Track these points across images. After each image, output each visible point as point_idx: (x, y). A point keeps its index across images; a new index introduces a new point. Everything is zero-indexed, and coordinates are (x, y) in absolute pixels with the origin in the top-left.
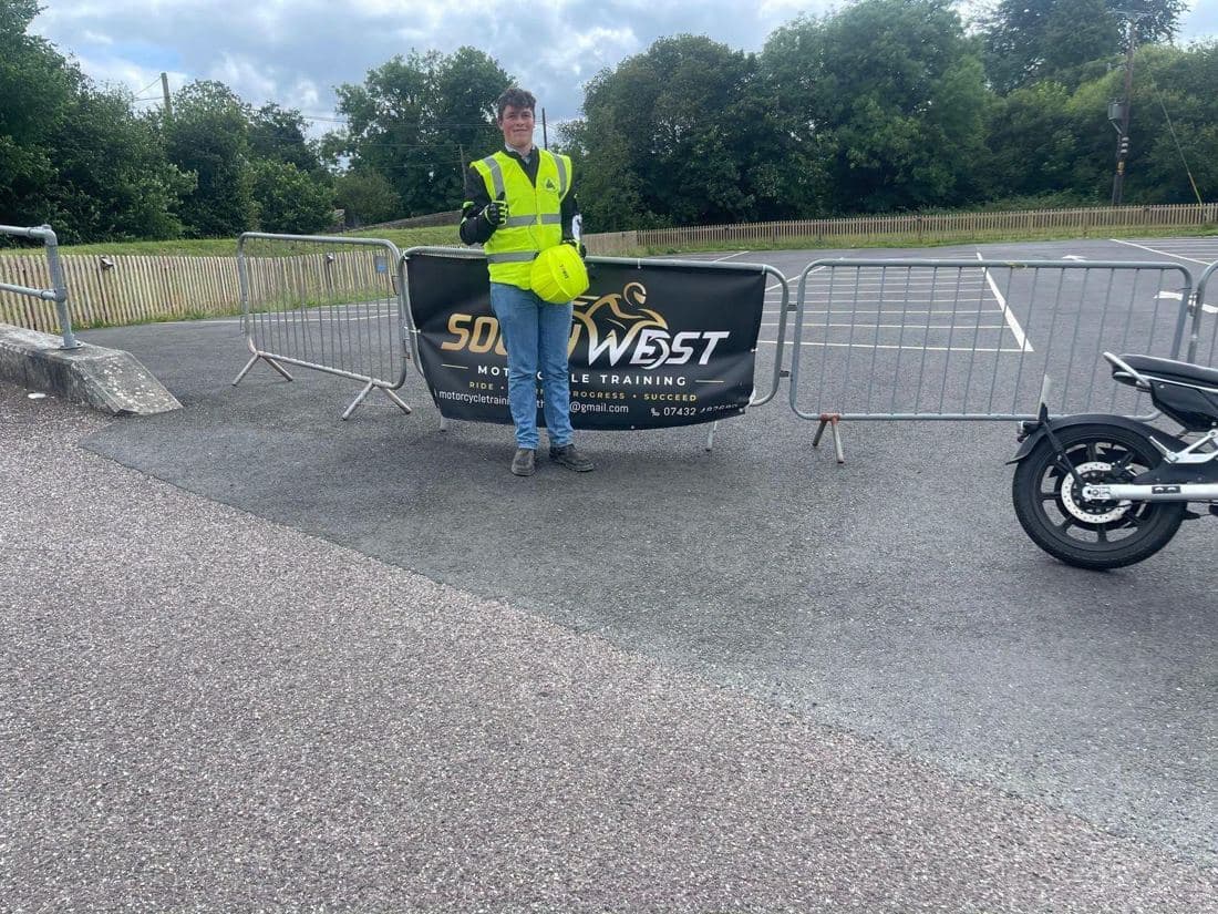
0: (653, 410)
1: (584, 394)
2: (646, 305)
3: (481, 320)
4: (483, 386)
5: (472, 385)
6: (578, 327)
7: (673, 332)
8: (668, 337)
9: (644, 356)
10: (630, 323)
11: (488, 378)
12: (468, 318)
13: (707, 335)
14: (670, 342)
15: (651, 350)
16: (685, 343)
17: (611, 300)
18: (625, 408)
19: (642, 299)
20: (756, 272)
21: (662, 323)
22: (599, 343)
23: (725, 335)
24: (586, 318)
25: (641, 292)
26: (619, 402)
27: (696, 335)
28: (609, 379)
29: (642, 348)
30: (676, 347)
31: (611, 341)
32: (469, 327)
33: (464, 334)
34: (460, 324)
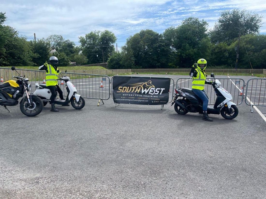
0: (152, 101)
1: (141, 98)
2: (151, 84)
3: (124, 87)
4: (124, 97)
5: (122, 97)
6: (140, 88)
7: (156, 88)
8: (155, 89)
9: (151, 92)
10: (149, 87)
11: (125, 96)
12: (122, 87)
13: (161, 89)
14: (155, 90)
15: (152, 91)
16: (158, 90)
17: (146, 83)
18: (148, 101)
19: (151, 83)
20: (169, 79)
21: (154, 87)
22: (144, 90)
23: (164, 89)
24: (142, 86)
25: (151, 82)
26: (147, 100)
27: (159, 89)
28: (145, 96)
29: (151, 91)
30: (156, 91)
31: (146, 90)
32: (122, 89)
33: (121, 90)
34: (120, 88)
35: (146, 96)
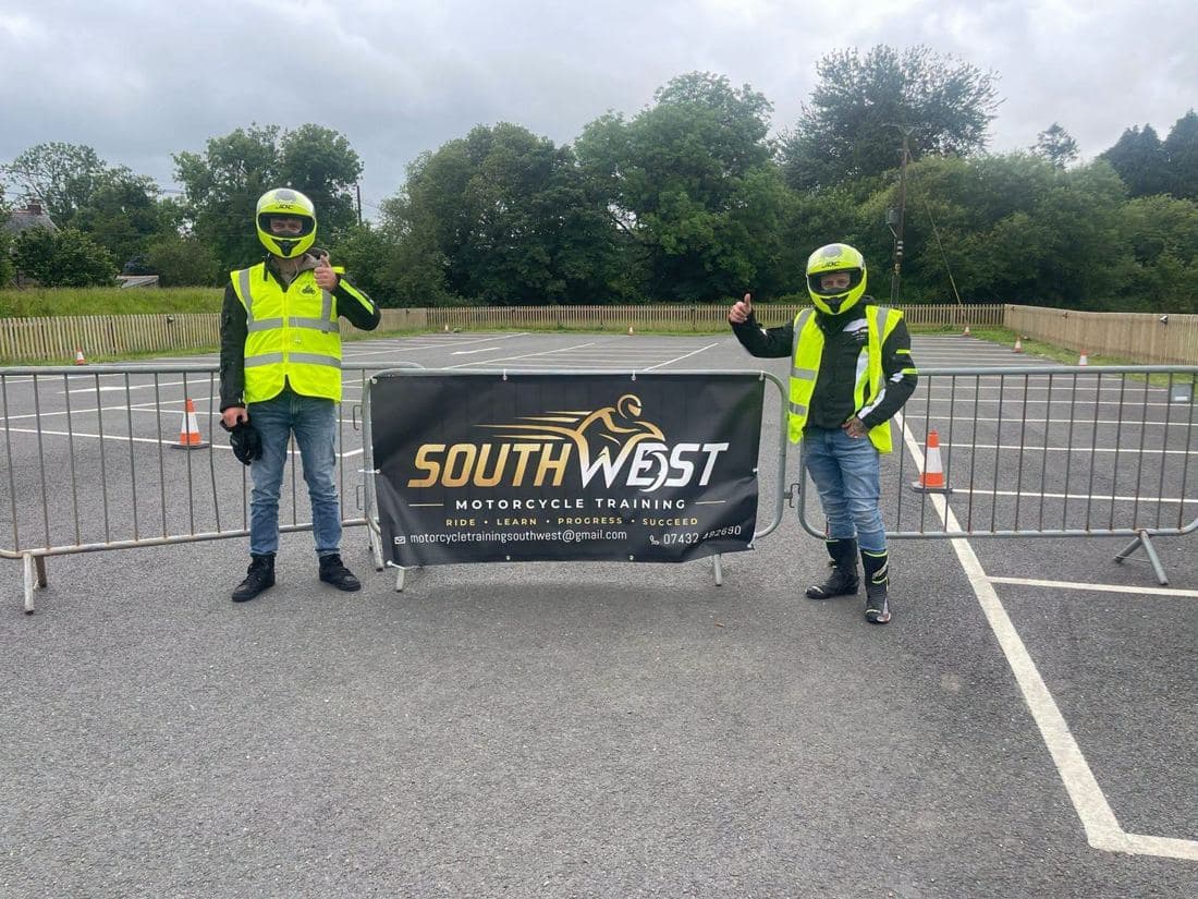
0: (652, 538)
2: (640, 418)
3: (456, 449)
4: (463, 523)
5: (449, 523)
7: (671, 444)
8: (665, 448)
9: (642, 473)
10: (624, 438)
12: (440, 448)
13: (707, 448)
15: (648, 465)
16: (684, 456)
17: (605, 414)
19: (637, 412)
20: (754, 378)
21: (659, 434)
23: (724, 447)
24: (578, 436)
25: (636, 405)
26: (615, 528)
27: (694, 447)
29: (638, 463)
30: (676, 463)
31: (604, 458)
32: (440, 458)
33: (434, 467)
34: (430, 457)
35: (611, 503)
